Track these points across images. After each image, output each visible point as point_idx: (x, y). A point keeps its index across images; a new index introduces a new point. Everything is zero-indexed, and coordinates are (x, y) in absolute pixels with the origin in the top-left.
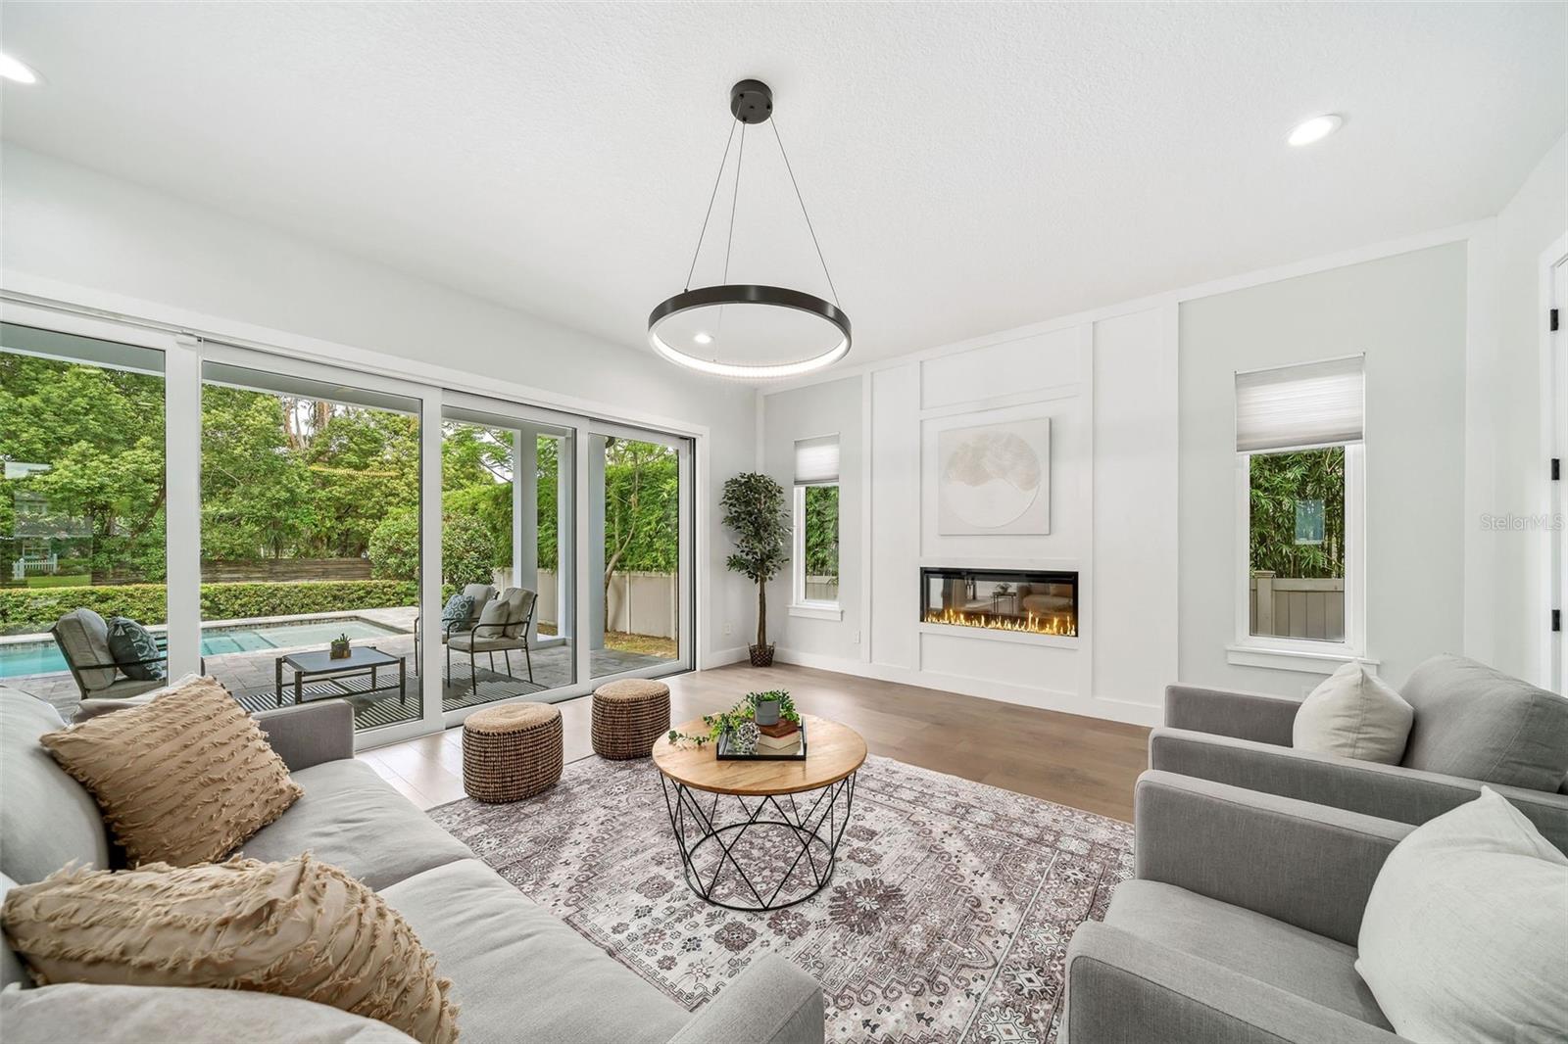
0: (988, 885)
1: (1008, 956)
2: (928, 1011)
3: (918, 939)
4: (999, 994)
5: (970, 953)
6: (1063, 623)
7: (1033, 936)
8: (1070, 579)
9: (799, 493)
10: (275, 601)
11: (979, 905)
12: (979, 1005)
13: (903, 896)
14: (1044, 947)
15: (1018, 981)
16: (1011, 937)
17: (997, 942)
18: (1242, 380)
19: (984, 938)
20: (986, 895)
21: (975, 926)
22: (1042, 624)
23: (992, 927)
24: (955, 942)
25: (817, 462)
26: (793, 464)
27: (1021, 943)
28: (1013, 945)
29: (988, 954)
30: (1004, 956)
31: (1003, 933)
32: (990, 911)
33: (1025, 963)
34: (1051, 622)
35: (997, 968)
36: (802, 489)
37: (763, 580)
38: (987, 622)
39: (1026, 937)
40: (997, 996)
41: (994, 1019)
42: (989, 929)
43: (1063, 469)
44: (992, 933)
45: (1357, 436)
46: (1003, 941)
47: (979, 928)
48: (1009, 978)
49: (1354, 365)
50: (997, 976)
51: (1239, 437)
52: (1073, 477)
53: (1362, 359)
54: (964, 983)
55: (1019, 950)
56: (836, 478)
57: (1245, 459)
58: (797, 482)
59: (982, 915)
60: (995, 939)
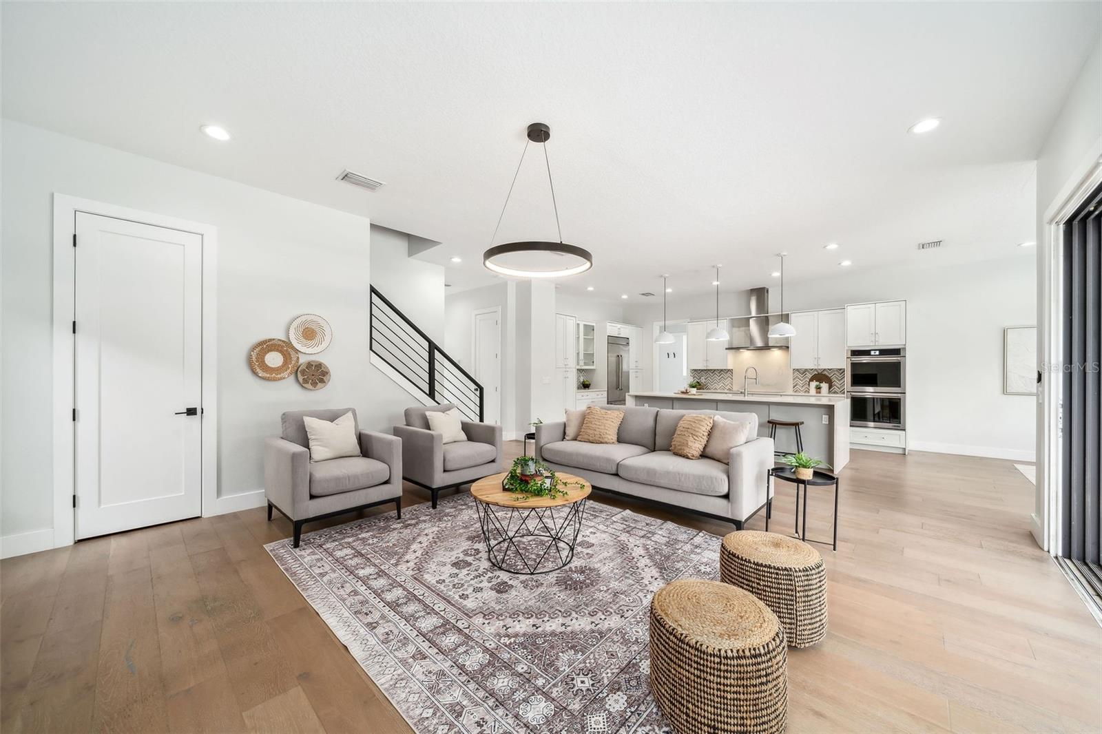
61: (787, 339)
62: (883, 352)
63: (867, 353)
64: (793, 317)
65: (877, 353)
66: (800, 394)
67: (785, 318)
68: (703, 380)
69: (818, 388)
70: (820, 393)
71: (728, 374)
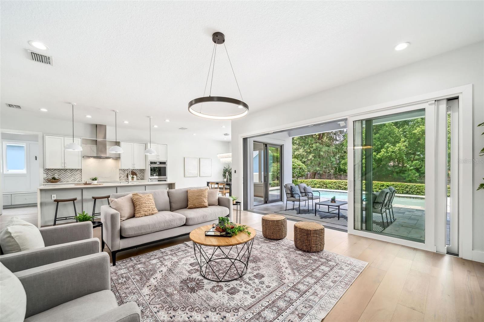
0: (181, 317)
1: (150, 308)
2: (150, 287)
3: (171, 291)
4: (141, 300)
5: (158, 300)
7: (150, 318)
10: (407, 189)
11: (174, 310)
12: (143, 296)
13: (191, 293)
14: (144, 319)
15: (141, 306)
16: (155, 312)
17: (156, 308)
19: (160, 305)
20: (177, 314)
21: (166, 306)
23: (162, 309)
24: (164, 298)
27: (151, 314)
28: (152, 311)
29: (154, 304)
30: (150, 307)
31: (158, 311)
32: (169, 312)
33: (144, 311)
35: (148, 304)
39: (152, 317)
40: (141, 299)
41: (137, 297)
42: (162, 308)
44: (160, 308)
46: (155, 310)
47: (165, 306)
48: (143, 305)
50: (146, 302)
54: (151, 295)
55: (149, 312)
59: (169, 309)
60: (158, 308)
61: (119, 154)
62: (161, 163)
63: (155, 163)
64: (122, 144)
65: (159, 163)
66: (123, 181)
67: (117, 143)
68: (56, 176)
69: (133, 178)
70: (133, 180)
71: (78, 172)
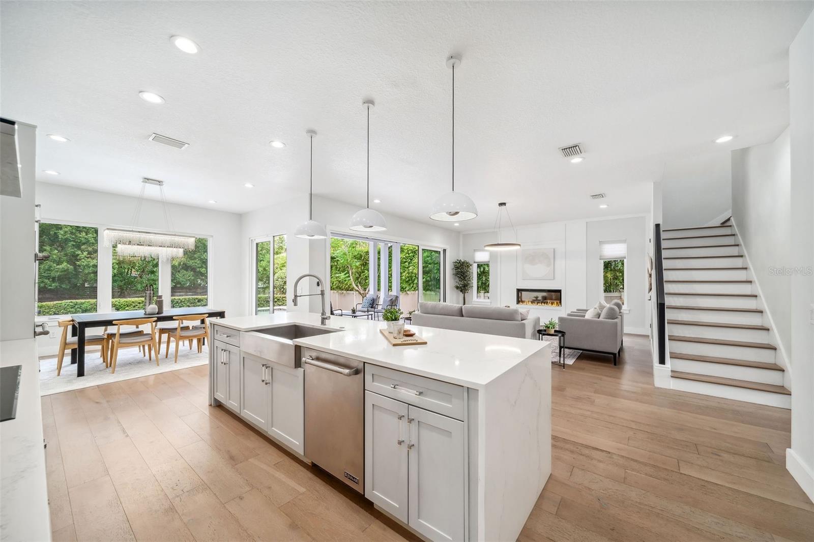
6: (557, 303)
8: (560, 291)
9: (475, 265)
18: (601, 243)
22: (552, 304)
25: (482, 256)
26: (473, 257)
34: (554, 303)
36: (476, 264)
37: (464, 293)
38: (537, 304)
43: (558, 262)
45: (625, 258)
49: (624, 241)
51: (600, 256)
52: (560, 264)
53: (626, 240)
56: (489, 262)
57: (602, 262)
58: (475, 262)
